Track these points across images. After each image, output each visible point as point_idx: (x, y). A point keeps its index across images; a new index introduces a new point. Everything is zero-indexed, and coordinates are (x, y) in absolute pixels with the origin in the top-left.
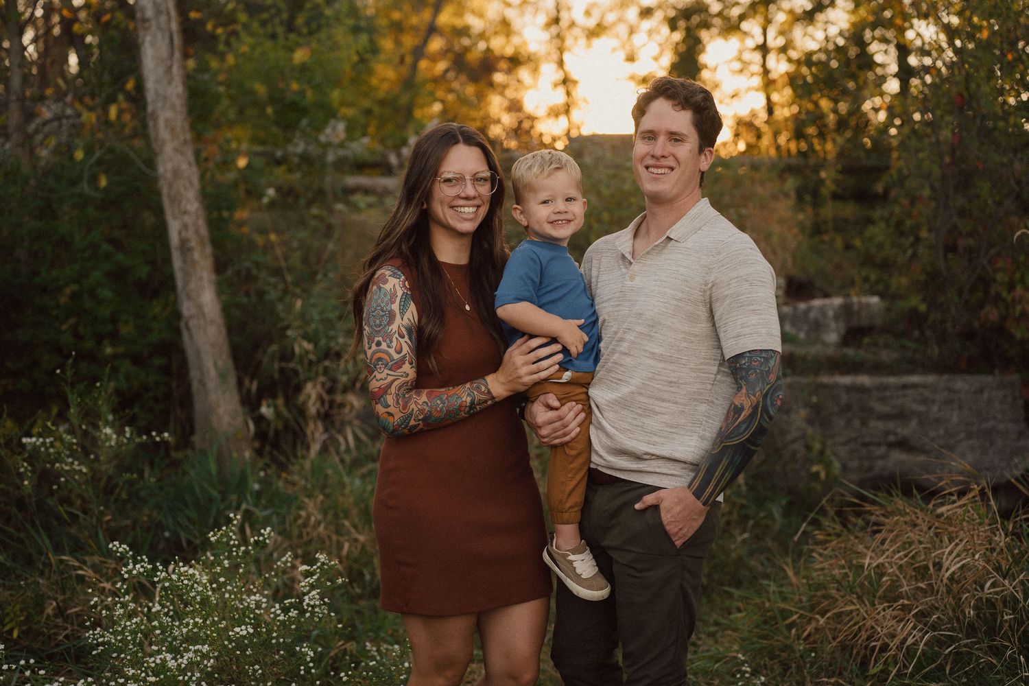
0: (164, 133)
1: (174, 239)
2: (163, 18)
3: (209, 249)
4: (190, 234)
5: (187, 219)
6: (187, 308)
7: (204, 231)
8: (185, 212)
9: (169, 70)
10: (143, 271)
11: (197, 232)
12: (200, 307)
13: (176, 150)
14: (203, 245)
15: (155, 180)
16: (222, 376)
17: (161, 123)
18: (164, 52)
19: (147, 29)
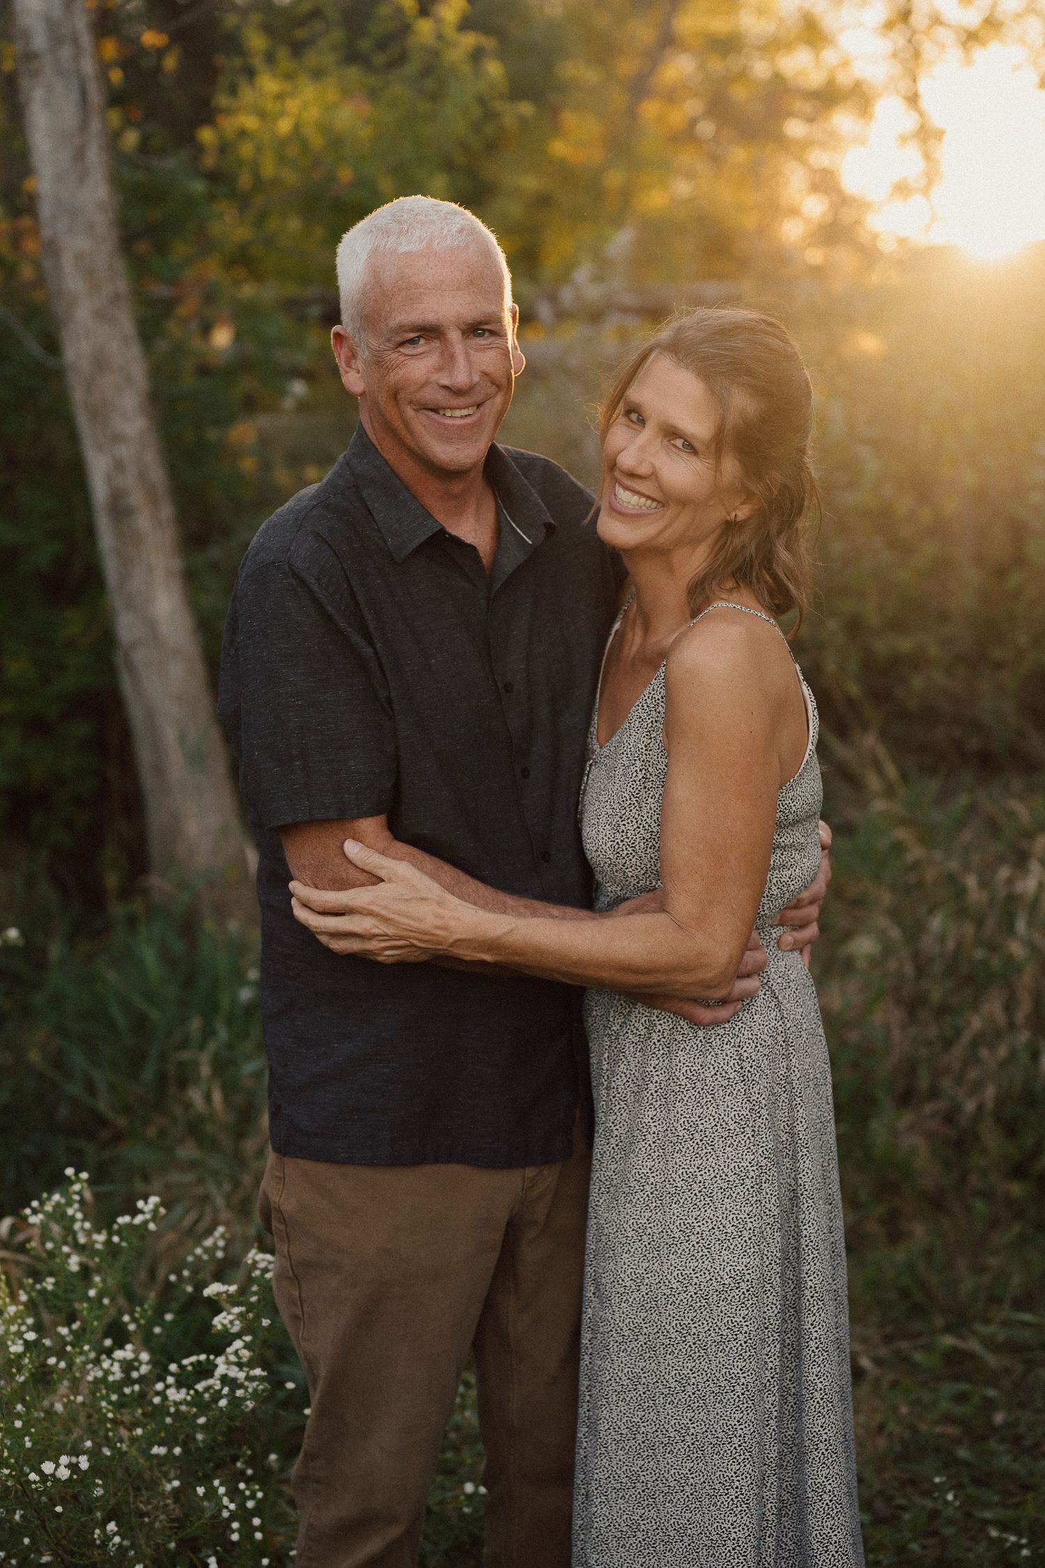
0: (73, 281)
1: (100, 490)
2: (66, 52)
3: (167, 511)
4: (129, 481)
5: (124, 451)
6: (127, 627)
7: (157, 474)
8: (118, 438)
9: (80, 155)
10: (44, 556)
11: (142, 476)
12: (151, 625)
13: (101, 315)
14: (153, 501)
15: (58, 375)
16: (196, 759)
17: (68, 261)
18: (71, 119)
19: (35, 74)
